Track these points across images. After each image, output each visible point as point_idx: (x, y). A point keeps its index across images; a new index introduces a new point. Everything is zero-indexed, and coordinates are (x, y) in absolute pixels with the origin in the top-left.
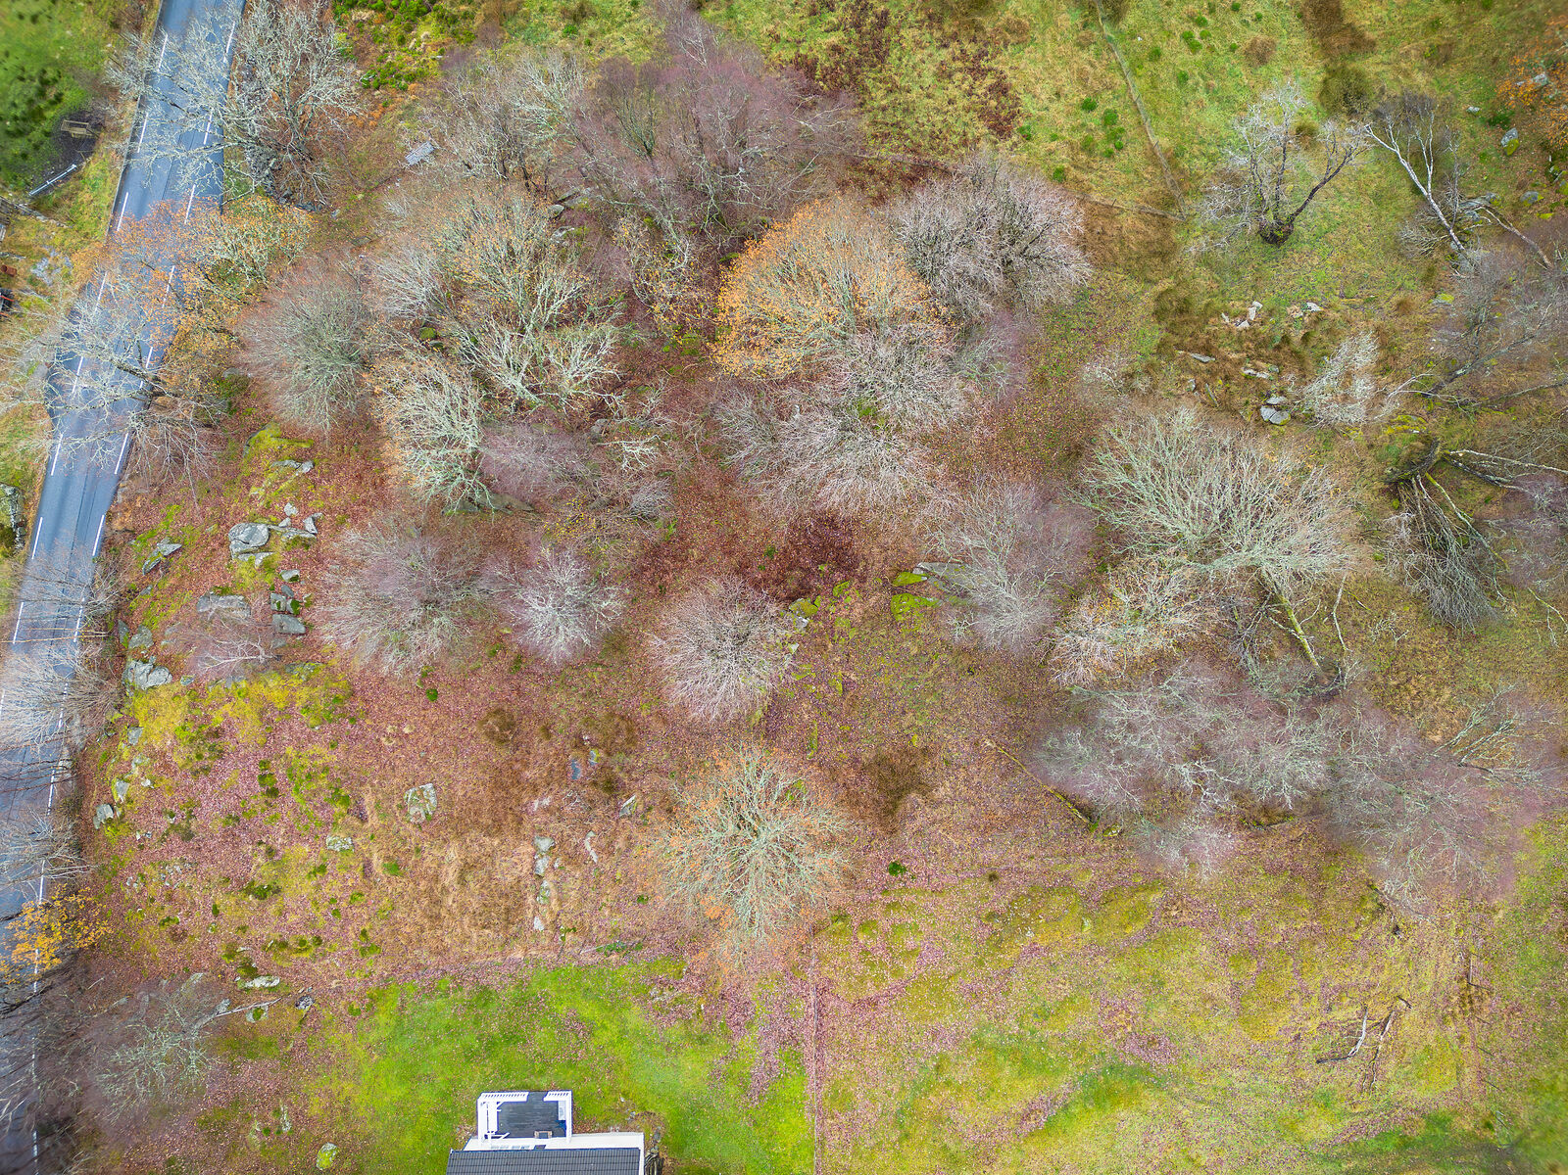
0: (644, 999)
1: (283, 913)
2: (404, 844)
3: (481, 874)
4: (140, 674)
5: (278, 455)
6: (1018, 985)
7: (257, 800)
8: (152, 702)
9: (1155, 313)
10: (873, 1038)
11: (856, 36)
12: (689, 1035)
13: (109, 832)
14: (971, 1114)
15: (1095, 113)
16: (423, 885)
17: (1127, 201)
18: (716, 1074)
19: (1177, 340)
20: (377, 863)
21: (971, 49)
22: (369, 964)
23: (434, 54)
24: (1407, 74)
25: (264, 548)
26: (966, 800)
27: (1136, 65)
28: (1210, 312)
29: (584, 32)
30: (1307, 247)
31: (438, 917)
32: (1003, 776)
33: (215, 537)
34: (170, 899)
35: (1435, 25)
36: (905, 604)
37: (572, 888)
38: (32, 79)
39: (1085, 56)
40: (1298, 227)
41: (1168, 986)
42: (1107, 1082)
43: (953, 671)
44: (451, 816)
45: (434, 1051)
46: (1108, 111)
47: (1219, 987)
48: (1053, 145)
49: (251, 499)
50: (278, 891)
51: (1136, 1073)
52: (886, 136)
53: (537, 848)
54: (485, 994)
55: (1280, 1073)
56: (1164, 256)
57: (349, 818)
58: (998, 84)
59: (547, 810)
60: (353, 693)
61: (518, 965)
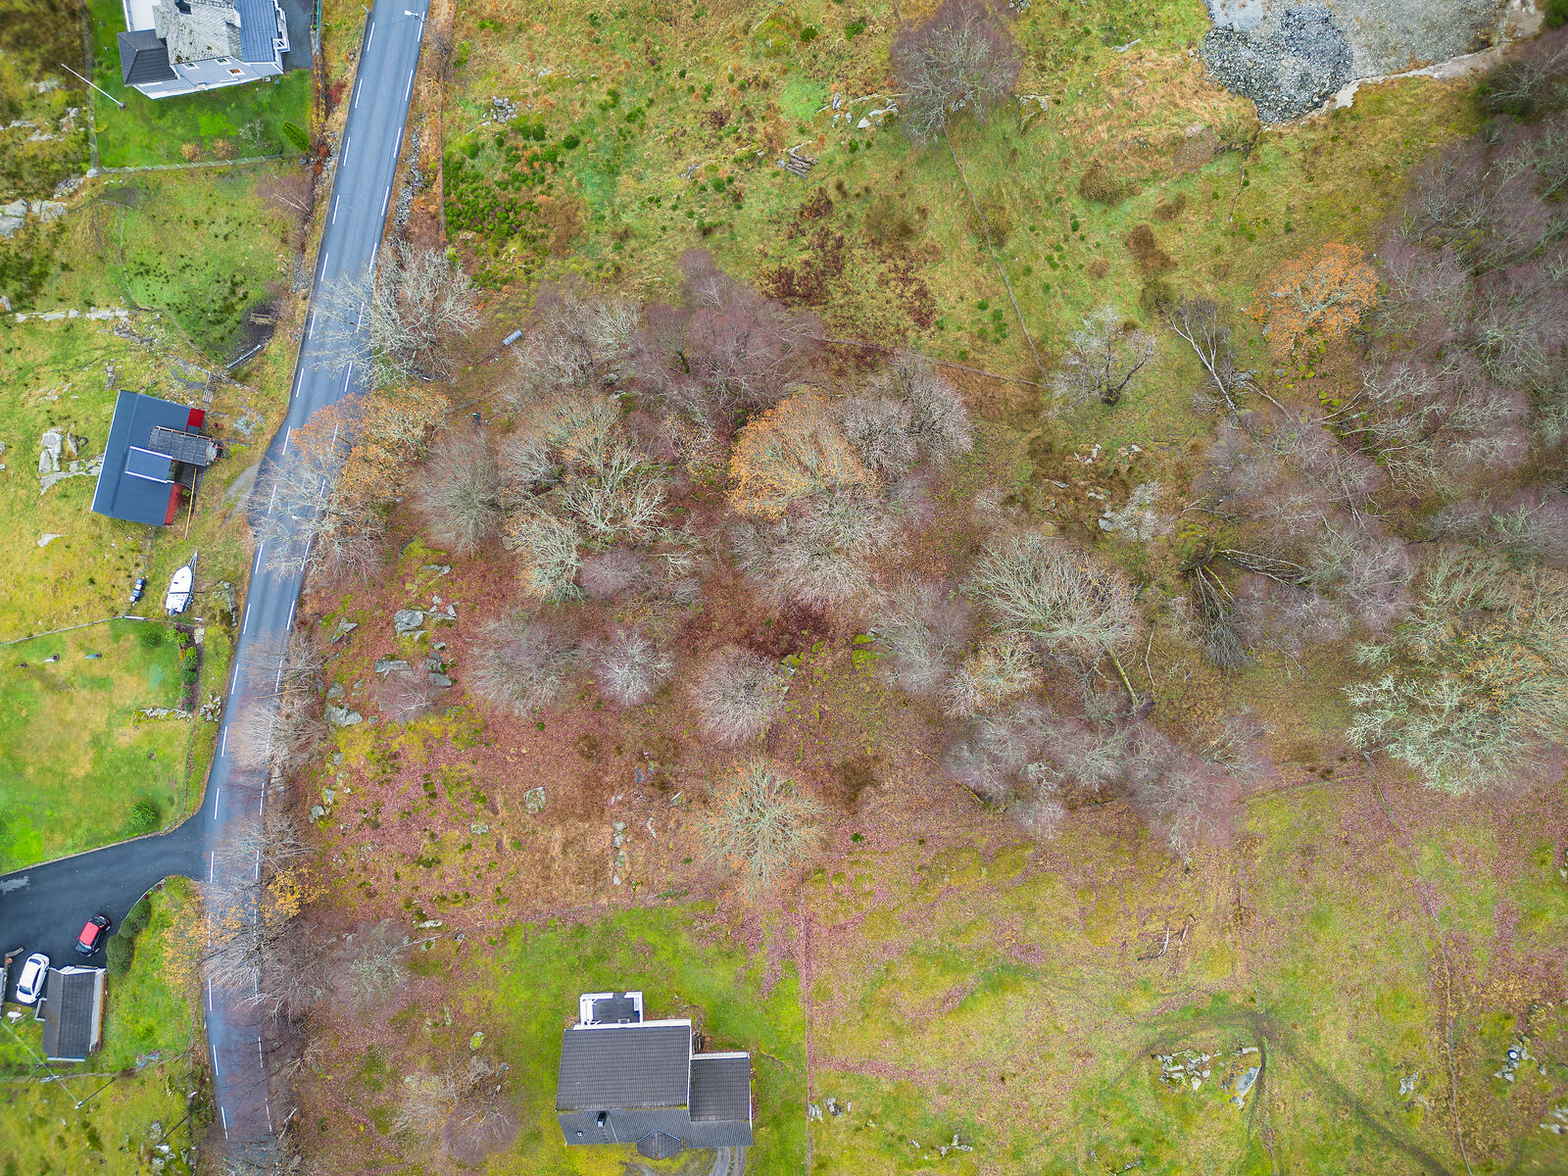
0: (689, 928)
1: (442, 877)
2: (524, 828)
3: (577, 847)
4: (339, 715)
5: (424, 561)
6: (940, 913)
7: (422, 801)
8: (349, 736)
9: (1029, 453)
10: (844, 951)
11: (821, 254)
12: (720, 952)
13: (321, 824)
14: (910, 1000)
15: (987, 311)
16: (538, 856)
17: (1010, 374)
18: (739, 979)
19: (1044, 471)
20: (506, 840)
21: (901, 264)
22: (502, 910)
23: (520, 264)
24: (1199, 285)
25: (420, 628)
26: (904, 791)
27: (1015, 278)
28: (1068, 452)
29: (628, 249)
30: (1131, 407)
31: (548, 878)
32: (928, 774)
33: (382, 618)
34: (365, 869)
35: (1218, 250)
36: (860, 657)
37: (640, 855)
38: (225, 281)
39: (980, 271)
40: (1126, 392)
41: (1038, 912)
42: (999, 976)
43: (894, 703)
44: (556, 809)
45: (549, 967)
46: (996, 311)
47: (1071, 911)
48: (959, 334)
49: (408, 592)
50: (439, 862)
51: (1017, 971)
52: (844, 325)
53: (615, 829)
54: (581, 929)
55: (1114, 967)
56: (1035, 413)
57: (486, 812)
58: (921, 290)
59: (620, 803)
60: (487, 727)
61: (603, 908)
